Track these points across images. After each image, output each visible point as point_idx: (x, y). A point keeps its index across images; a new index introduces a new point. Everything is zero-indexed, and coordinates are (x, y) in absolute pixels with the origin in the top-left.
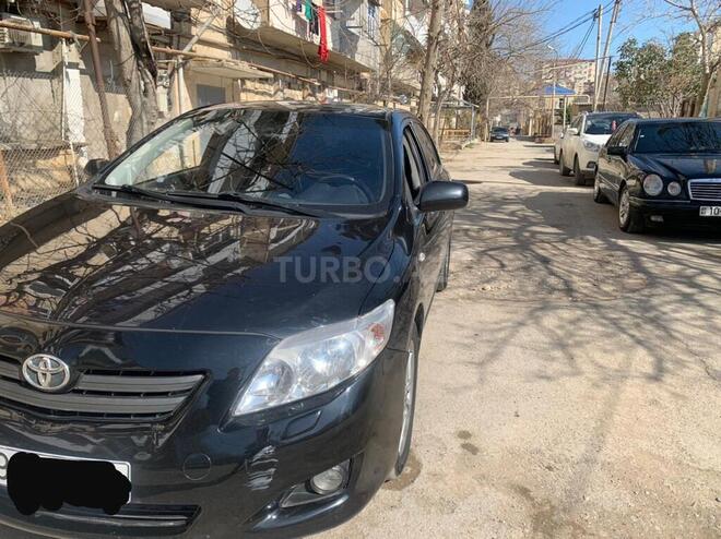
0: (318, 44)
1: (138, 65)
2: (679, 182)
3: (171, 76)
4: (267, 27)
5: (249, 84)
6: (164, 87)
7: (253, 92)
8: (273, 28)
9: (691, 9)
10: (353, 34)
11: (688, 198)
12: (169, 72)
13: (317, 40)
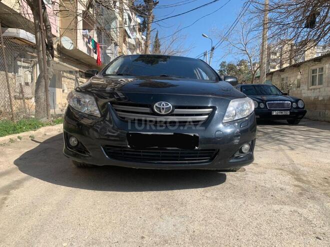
0: (96, 58)
1: (47, 53)
2: (263, 103)
3: (33, 67)
4: (76, 49)
5: (65, 74)
6: (30, 72)
7: (66, 77)
8: (78, 50)
9: (246, 51)
10: (108, 56)
11: (267, 109)
12: (32, 65)
13: (95, 56)
